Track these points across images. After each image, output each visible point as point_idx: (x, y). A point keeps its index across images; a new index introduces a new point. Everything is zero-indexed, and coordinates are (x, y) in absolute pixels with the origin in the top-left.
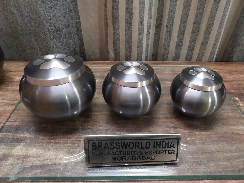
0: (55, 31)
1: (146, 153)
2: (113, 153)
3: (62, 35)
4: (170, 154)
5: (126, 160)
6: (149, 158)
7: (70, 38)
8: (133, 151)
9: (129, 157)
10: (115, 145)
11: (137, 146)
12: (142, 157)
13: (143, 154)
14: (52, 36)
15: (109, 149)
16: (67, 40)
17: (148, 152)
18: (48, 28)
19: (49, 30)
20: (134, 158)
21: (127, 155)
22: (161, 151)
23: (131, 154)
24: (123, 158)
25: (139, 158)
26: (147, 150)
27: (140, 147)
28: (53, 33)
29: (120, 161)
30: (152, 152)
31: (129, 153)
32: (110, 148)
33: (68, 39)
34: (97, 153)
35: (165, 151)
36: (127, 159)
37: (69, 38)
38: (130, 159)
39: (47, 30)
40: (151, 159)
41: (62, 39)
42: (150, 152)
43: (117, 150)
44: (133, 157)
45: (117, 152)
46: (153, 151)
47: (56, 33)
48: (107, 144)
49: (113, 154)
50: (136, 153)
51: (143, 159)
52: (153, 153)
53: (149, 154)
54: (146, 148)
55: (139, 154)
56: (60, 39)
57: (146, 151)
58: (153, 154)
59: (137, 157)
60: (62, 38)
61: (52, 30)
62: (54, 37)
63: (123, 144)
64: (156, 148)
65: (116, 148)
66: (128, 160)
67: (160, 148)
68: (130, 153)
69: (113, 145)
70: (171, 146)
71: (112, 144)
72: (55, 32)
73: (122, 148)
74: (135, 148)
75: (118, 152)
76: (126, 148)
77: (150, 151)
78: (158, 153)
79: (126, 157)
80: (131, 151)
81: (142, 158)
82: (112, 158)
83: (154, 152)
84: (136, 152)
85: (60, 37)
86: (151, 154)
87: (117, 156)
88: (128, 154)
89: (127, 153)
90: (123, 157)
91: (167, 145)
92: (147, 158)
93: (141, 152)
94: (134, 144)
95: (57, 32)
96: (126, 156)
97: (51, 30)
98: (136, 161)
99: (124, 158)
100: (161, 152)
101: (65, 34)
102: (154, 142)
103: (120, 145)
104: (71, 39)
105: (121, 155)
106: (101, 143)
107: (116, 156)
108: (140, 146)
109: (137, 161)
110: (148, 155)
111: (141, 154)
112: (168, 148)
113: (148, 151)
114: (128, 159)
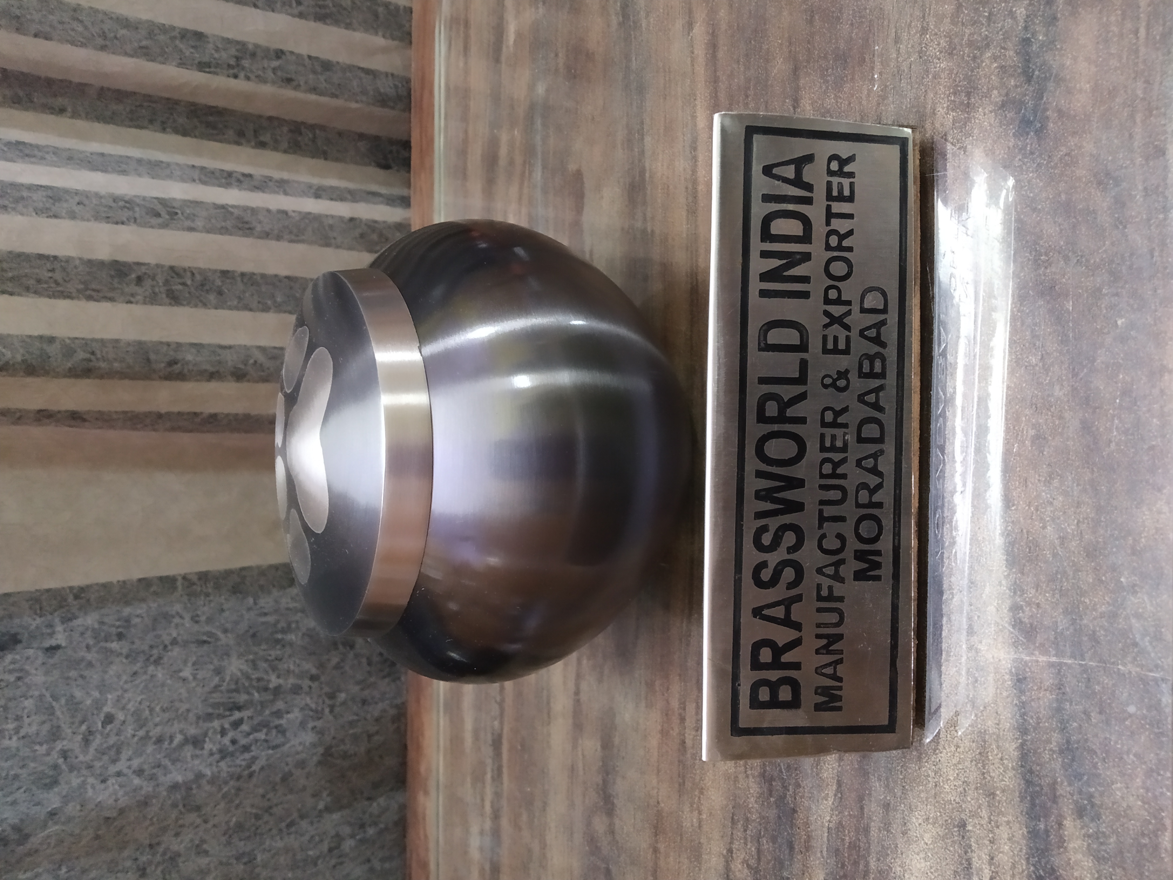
0: (232, 719)
1: (836, 351)
2: (830, 571)
3: (259, 680)
4: (852, 185)
5: (880, 486)
6: (872, 333)
7: (279, 636)
8: (822, 436)
9: (859, 463)
10: (773, 559)
11: (790, 412)
12: (862, 375)
13: (847, 371)
14: (261, 736)
15: (799, 598)
16: (288, 650)
17: (836, 339)
18: (211, 754)
19: (224, 754)
20: (871, 431)
21: (844, 476)
22: (828, 247)
23: (844, 449)
24: (864, 506)
25: (871, 398)
26: (815, 344)
27: (797, 390)
28: (245, 727)
29: (888, 523)
30: (837, 310)
31: (836, 465)
32: (794, 592)
33: (284, 646)
34: (824, 675)
35: (833, 221)
36: (873, 481)
37: (278, 641)
38: (875, 456)
39: (222, 764)
40: (882, 317)
41: (281, 681)
42: (833, 320)
43: (810, 545)
44: (860, 440)
45: (820, 547)
46: (827, 301)
47: (245, 714)
48: (762, 608)
49: (837, 571)
50: (838, 414)
51: (878, 367)
52: (838, 301)
53: (847, 328)
54: (803, 347)
55: (848, 399)
56: (277, 691)
57: (825, 351)
58: (849, 303)
59: (861, 411)
60: (278, 677)
61: (223, 732)
62: (265, 725)
63: (768, 506)
64: (805, 279)
65: (791, 550)
66: (880, 474)
67: (806, 257)
68: (837, 457)
69: (772, 565)
70: (798, 182)
71: (766, 575)
72: (237, 715)
73: (798, 507)
74: (802, 420)
75: (823, 536)
76: (799, 483)
77: (826, 326)
78: (839, 269)
79: (864, 486)
80: (823, 449)
81: (872, 375)
82: (859, 576)
83: (833, 294)
84: (829, 417)
85: (266, 689)
86: (849, 313)
87: (853, 544)
88: (839, 471)
89: (834, 475)
90: (858, 505)
91: (791, 207)
92: (877, 340)
93: (828, 381)
94: (776, 427)
95: (239, 708)
96: (849, 485)
97: (226, 741)
98: (888, 418)
99: (864, 497)
100: (839, 247)
101: (253, 661)
102: (763, 293)
103: (774, 523)
104: (283, 631)
105: (842, 519)
106: (757, 647)
107: (848, 554)
108: (787, 392)
109: (890, 408)
110: (854, 335)
111: (842, 383)
112: (808, 201)
113: (825, 338)
114: (875, 471)
